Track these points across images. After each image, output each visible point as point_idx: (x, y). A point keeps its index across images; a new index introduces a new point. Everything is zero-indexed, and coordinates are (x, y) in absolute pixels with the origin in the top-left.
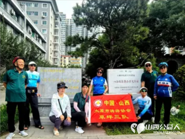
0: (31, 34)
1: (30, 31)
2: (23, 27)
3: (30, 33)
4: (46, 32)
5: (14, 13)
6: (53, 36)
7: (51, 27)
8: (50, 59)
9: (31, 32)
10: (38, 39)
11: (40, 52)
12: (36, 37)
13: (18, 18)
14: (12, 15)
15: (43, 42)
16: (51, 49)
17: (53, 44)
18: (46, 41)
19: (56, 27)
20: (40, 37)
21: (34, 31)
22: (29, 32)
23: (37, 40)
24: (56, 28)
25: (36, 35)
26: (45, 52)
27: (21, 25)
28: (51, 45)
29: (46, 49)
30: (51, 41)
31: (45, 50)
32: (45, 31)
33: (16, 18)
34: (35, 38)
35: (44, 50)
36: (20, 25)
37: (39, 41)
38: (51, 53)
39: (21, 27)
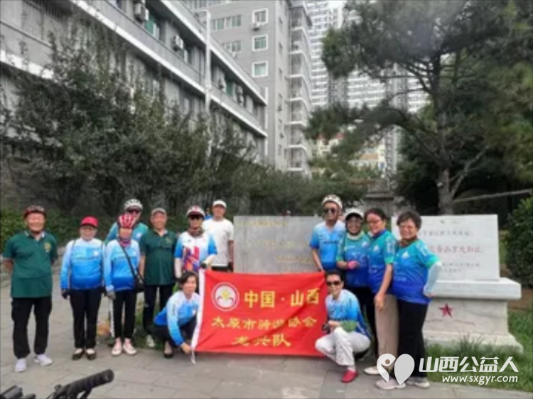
0: (224, 90)
1: (220, 81)
2: (202, 73)
3: (221, 87)
4: (265, 73)
5: (180, 43)
6: (287, 79)
7: (280, 52)
8: (280, 154)
9: (224, 84)
10: (242, 99)
11: (250, 138)
12: (238, 94)
13: (189, 52)
14: (176, 49)
15: (258, 104)
16: (280, 121)
17: (287, 103)
18: (266, 101)
19: (295, 47)
20: (247, 92)
21: (231, 79)
22: (217, 85)
23: (239, 102)
24: (296, 52)
25: (237, 89)
26: (264, 133)
27: (197, 72)
28: (280, 109)
29: (266, 126)
30: (280, 96)
31: (264, 129)
32: (262, 69)
33: (186, 53)
34: (235, 98)
35: (259, 130)
36: (195, 71)
37: (245, 105)
38: (282, 136)
39: (198, 75)
